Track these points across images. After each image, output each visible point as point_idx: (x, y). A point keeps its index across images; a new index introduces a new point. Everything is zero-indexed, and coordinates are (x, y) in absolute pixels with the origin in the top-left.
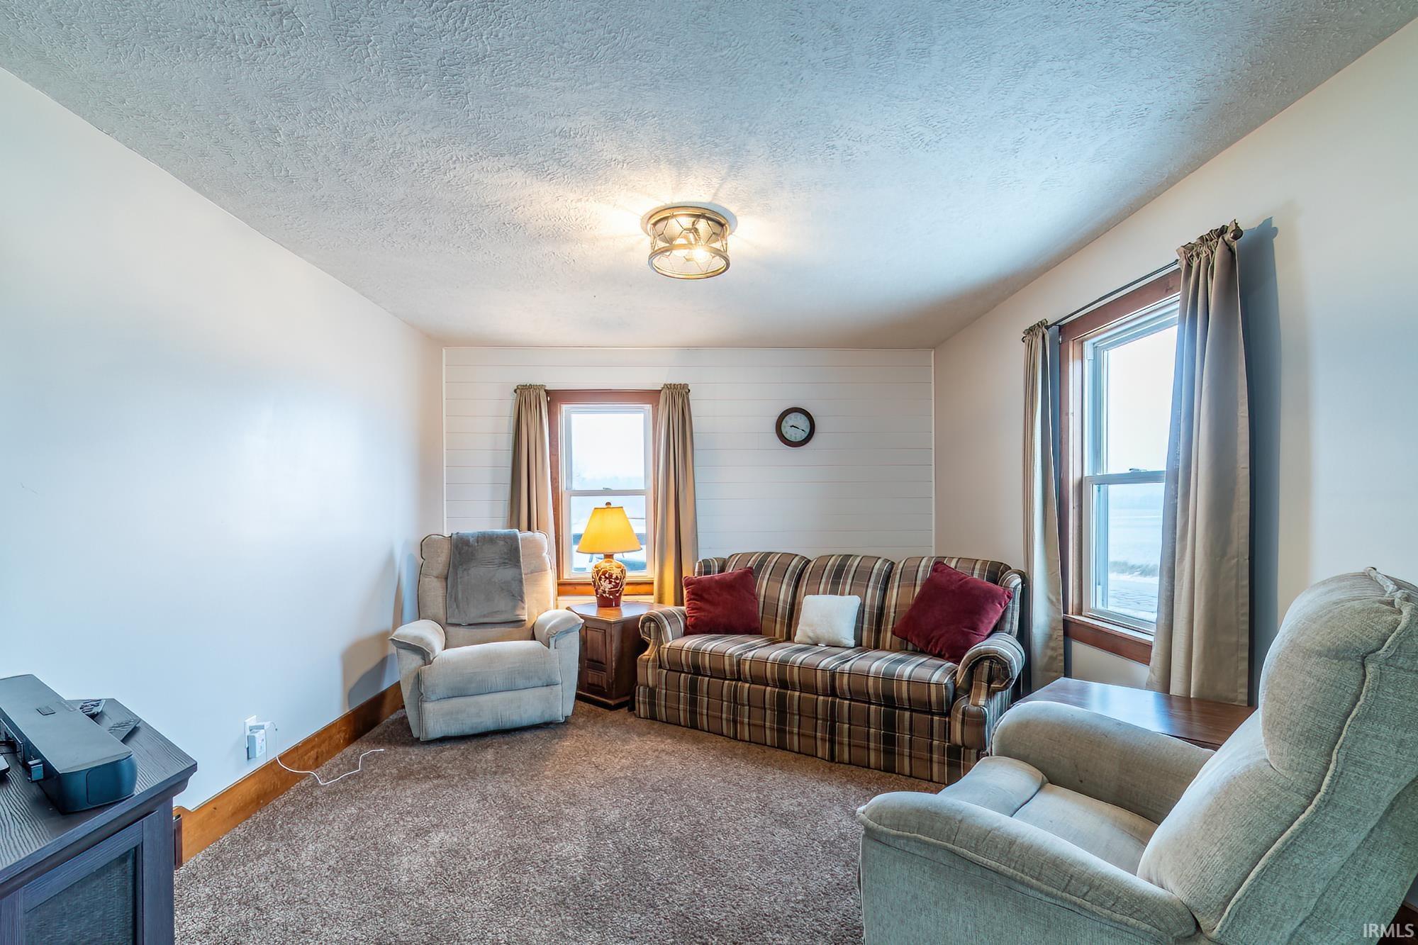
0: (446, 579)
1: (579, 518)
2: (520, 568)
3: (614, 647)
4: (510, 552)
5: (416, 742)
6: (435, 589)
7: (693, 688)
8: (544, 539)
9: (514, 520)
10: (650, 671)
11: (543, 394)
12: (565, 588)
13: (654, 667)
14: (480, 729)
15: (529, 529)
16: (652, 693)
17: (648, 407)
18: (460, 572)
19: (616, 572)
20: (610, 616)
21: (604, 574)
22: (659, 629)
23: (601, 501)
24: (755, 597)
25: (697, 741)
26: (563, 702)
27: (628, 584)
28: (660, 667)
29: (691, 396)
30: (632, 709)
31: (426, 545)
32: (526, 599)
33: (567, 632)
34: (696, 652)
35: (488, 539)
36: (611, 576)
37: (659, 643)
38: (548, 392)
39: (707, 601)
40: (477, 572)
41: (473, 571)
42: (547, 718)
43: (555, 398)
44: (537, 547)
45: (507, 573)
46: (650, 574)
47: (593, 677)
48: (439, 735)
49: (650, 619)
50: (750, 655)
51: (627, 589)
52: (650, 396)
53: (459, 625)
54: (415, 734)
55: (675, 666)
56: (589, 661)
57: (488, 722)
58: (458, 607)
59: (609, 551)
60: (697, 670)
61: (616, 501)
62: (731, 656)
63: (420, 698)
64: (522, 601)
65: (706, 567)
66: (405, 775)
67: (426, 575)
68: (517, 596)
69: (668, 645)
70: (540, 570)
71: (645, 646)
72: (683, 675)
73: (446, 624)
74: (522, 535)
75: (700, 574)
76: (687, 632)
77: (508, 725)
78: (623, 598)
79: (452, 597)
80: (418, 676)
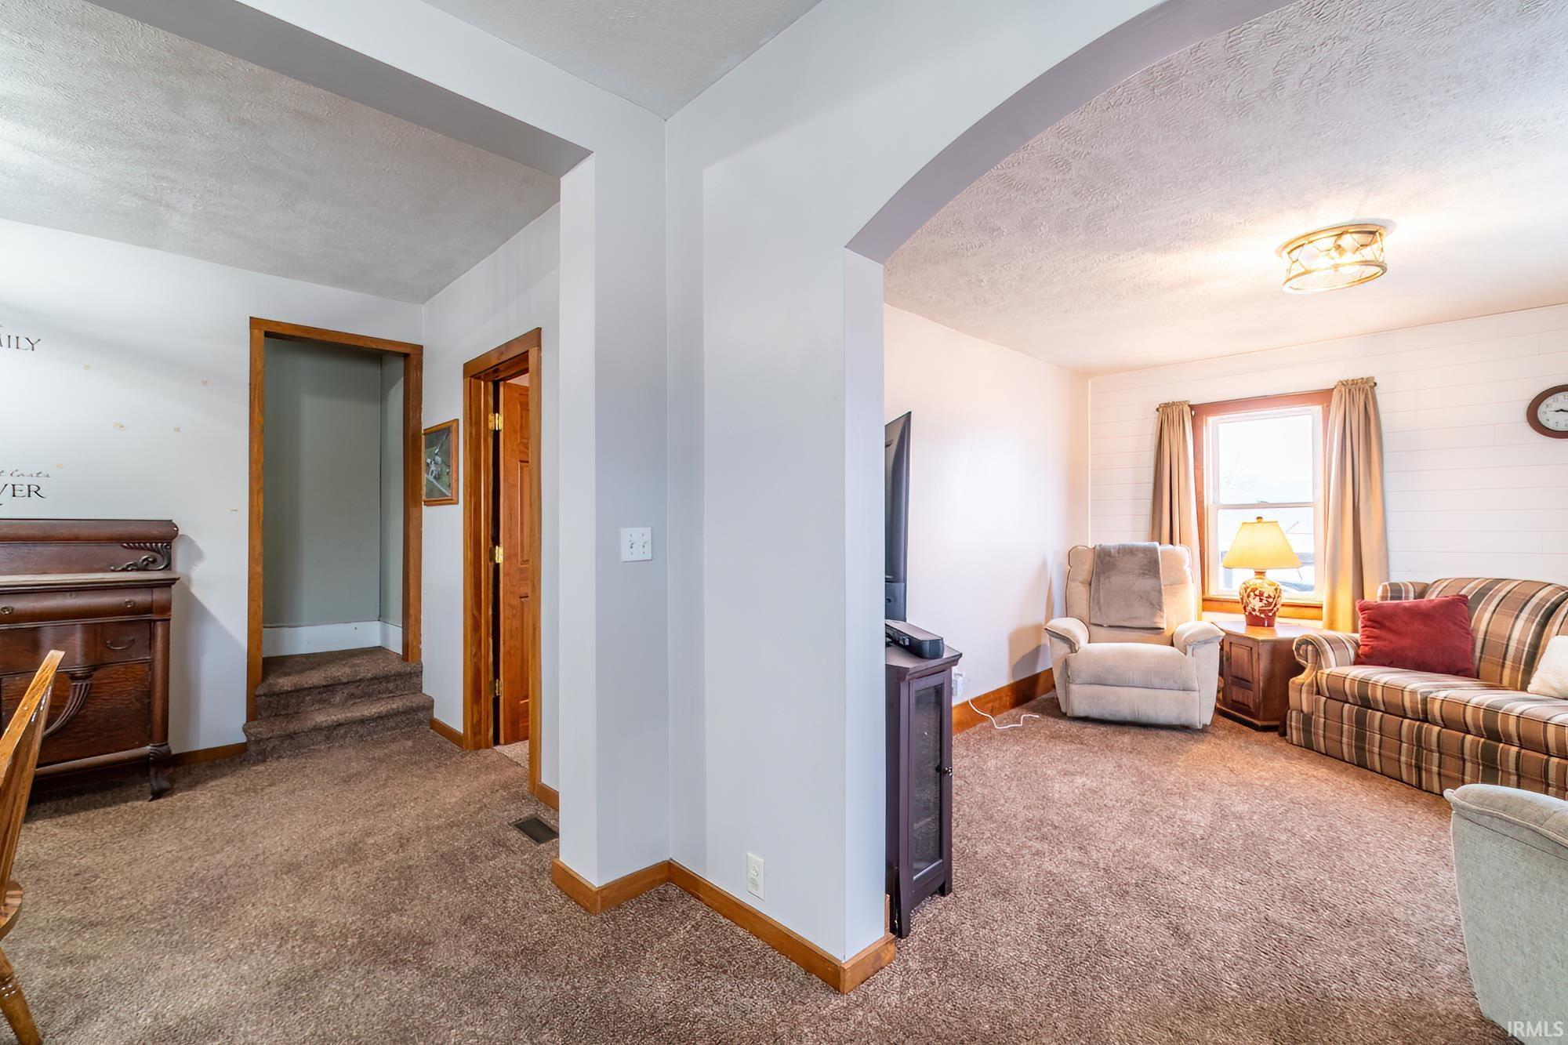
0: (1090, 584)
1: (1226, 533)
2: (1160, 579)
3: (1262, 665)
4: (1151, 565)
5: (1064, 716)
6: (1080, 593)
7: (1361, 723)
8: (1185, 554)
9: (1155, 533)
10: (1304, 696)
11: (1187, 409)
12: (1209, 603)
13: (1310, 692)
14: (1118, 717)
15: (1171, 542)
16: (1307, 720)
17: (1317, 409)
18: (1102, 579)
19: (1268, 591)
20: (1261, 634)
21: (1253, 590)
22: (1318, 653)
23: (1251, 515)
24: (1469, 634)
25: (1358, 777)
26: (1202, 707)
27: (1283, 605)
28: (1318, 693)
29: (1377, 390)
30: (1283, 734)
31: (1072, 555)
32: (1165, 608)
33: (1206, 642)
34: (1364, 683)
35: (1129, 551)
36: (1261, 594)
37: (1318, 666)
38: (1192, 407)
39: (1389, 630)
40: (1116, 580)
41: (1114, 579)
42: (1183, 720)
43: (1199, 412)
44: (1176, 563)
45: (1147, 583)
46: (1320, 596)
47: (1237, 694)
48: (1082, 714)
49: (1306, 642)
50: (1442, 695)
51: (1283, 611)
52: (1323, 396)
53: (1102, 626)
54: (1063, 710)
55: (1336, 694)
56: (1231, 674)
57: (1124, 712)
58: (1100, 609)
59: (1260, 569)
60: (1365, 702)
61: (1268, 514)
62: (1413, 693)
63: (1067, 679)
64: (1161, 609)
65: (1396, 591)
66: (1054, 737)
67: (1073, 580)
68: (1156, 606)
69: (1327, 671)
70: (1179, 582)
71: (1300, 669)
72: (1347, 706)
73: (1090, 624)
74: (1163, 548)
75: (1384, 598)
76: (1359, 661)
77: (1144, 719)
78: (1277, 620)
79: (1094, 601)
80: (1066, 660)
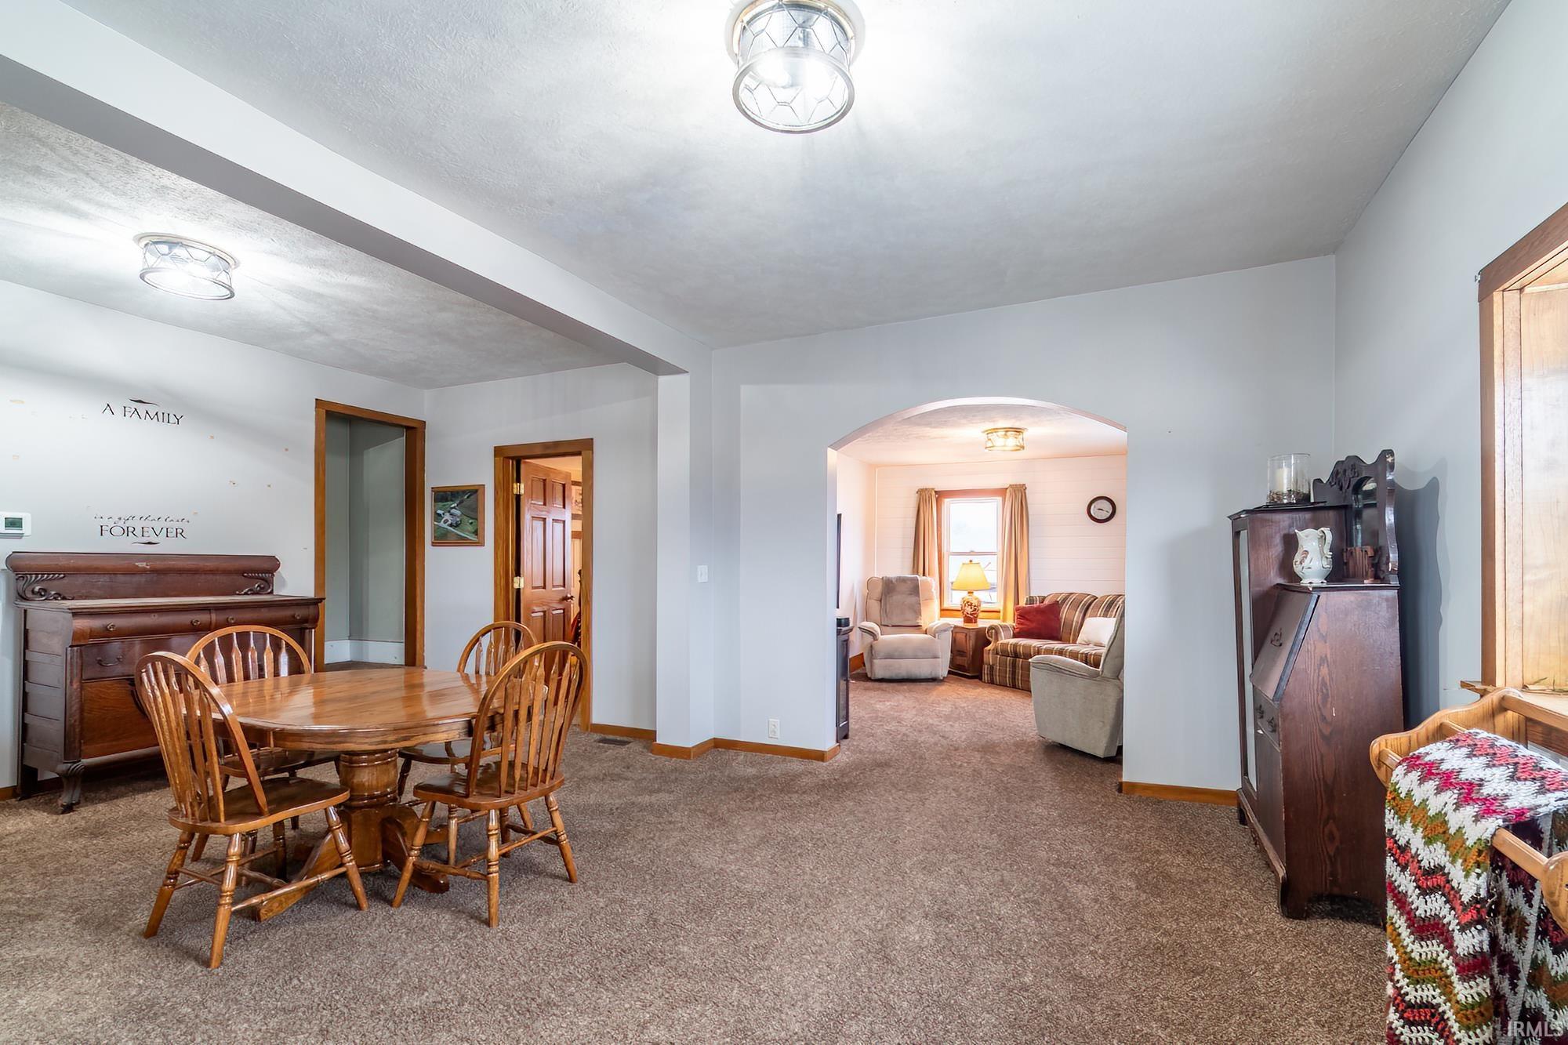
0: (881, 601)
1: (954, 570)
2: (919, 596)
3: (971, 643)
4: (915, 589)
5: (870, 680)
6: (875, 607)
7: (1014, 665)
8: (932, 581)
9: (915, 570)
10: (990, 655)
11: (933, 493)
12: (945, 612)
13: (993, 653)
14: (900, 677)
15: (924, 575)
16: (992, 668)
17: (1000, 499)
18: (888, 598)
19: (975, 602)
20: (970, 626)
21: (968, 602)
22: (997, 633)
23: (966, 559)
24: (1059, 620)
25: (1013, 691)
26: (942, 668)
27: (983, 611)
28: (997, 654)
29: (1027, 491)
30: (981, 679)
31: (870, 583)
32: (922, 614)
33: (945, 631)
34: (1015, 646)
35: (902, 580)
36: (972, 604)
37: (997, 639)
38: (936, 492)
39: (1027, 620)
40: (896, 598)
41: (894, 597)
42: (933, 676)
43: (941, 495)
44: (928, 586)
45: (912, 599)
46: (999, 606)
47: (960, 660)
48: (880, 677)
49: (991, 628)
51: (981, 615)
52: (1001, 492)
53: (887, 626)
54: (869, 676)
55: (1004, 653)
56: (957, 651)
57: (903, 674)
58: (887, 616)
59: (971, 589)
60: (1016, 655)
61: (976, 559)
63: (872, 658)
64: (920, 615)
65: (1031, 600)
67: (870, 599)
68: (918, 613)
69: (1001, 642)
70: (931, 599)
71: (989, 643)
72: (1009, 658)
73: (881, 625)
74: (920, 578)
75: (1026, 604)
76: (1015, 636)
77: (913, 677)
78: (978, 620)
79: (884, 610)
80: (871, 646)
